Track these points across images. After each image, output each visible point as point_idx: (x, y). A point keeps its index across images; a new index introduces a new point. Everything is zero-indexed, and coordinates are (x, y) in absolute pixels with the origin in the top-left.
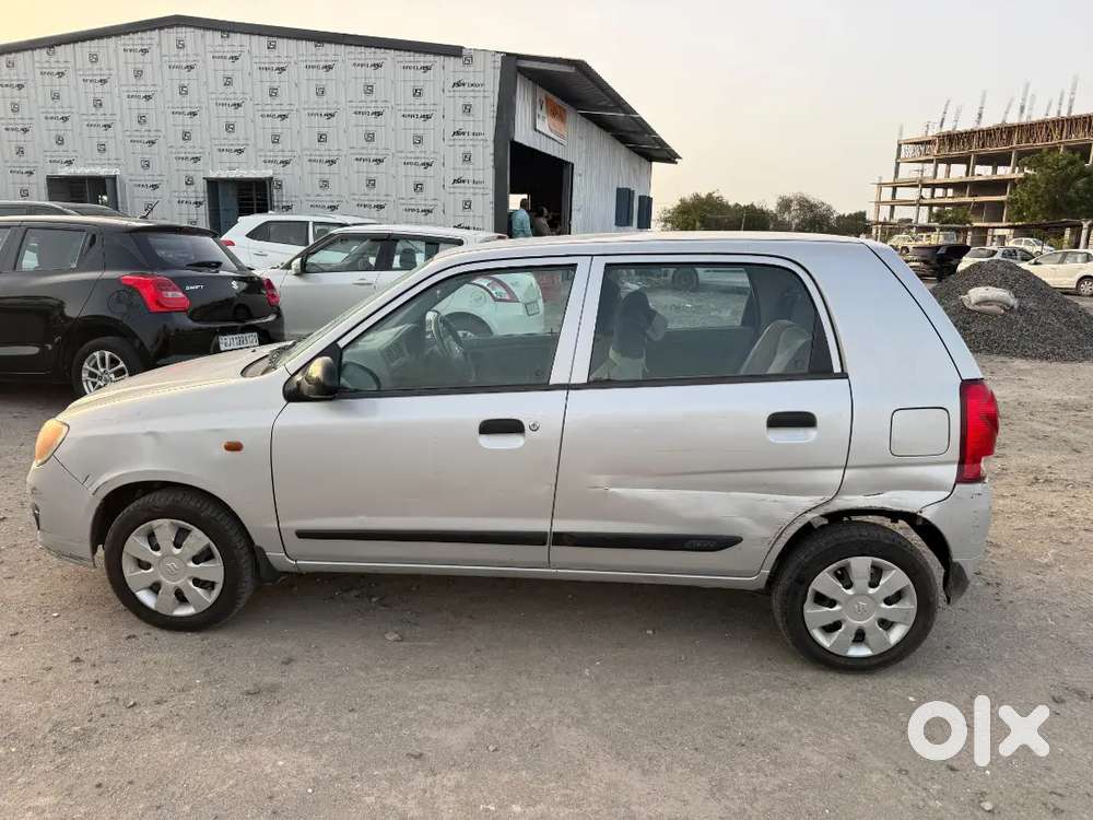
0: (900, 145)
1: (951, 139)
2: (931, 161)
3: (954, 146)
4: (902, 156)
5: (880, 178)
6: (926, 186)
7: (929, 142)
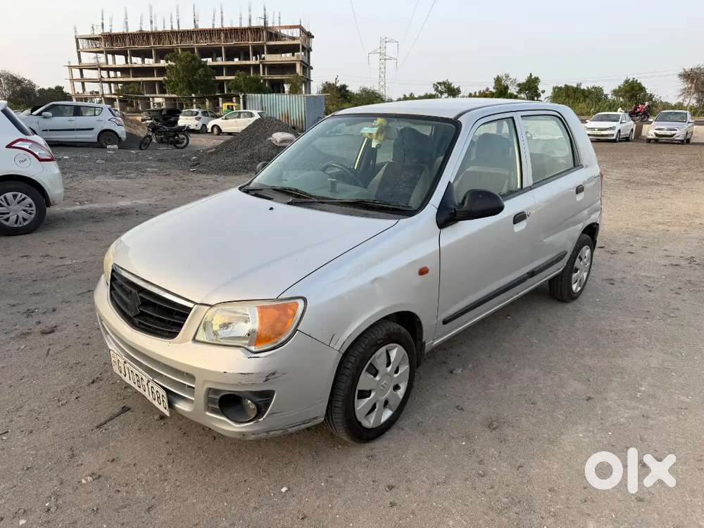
0: (77, 39)
1: (111, 38)
2: (101, 52)
3: (114, 42)
4: (81, 47)
5: (69, 62)
6: (103, 69)
7: (97, 39)
